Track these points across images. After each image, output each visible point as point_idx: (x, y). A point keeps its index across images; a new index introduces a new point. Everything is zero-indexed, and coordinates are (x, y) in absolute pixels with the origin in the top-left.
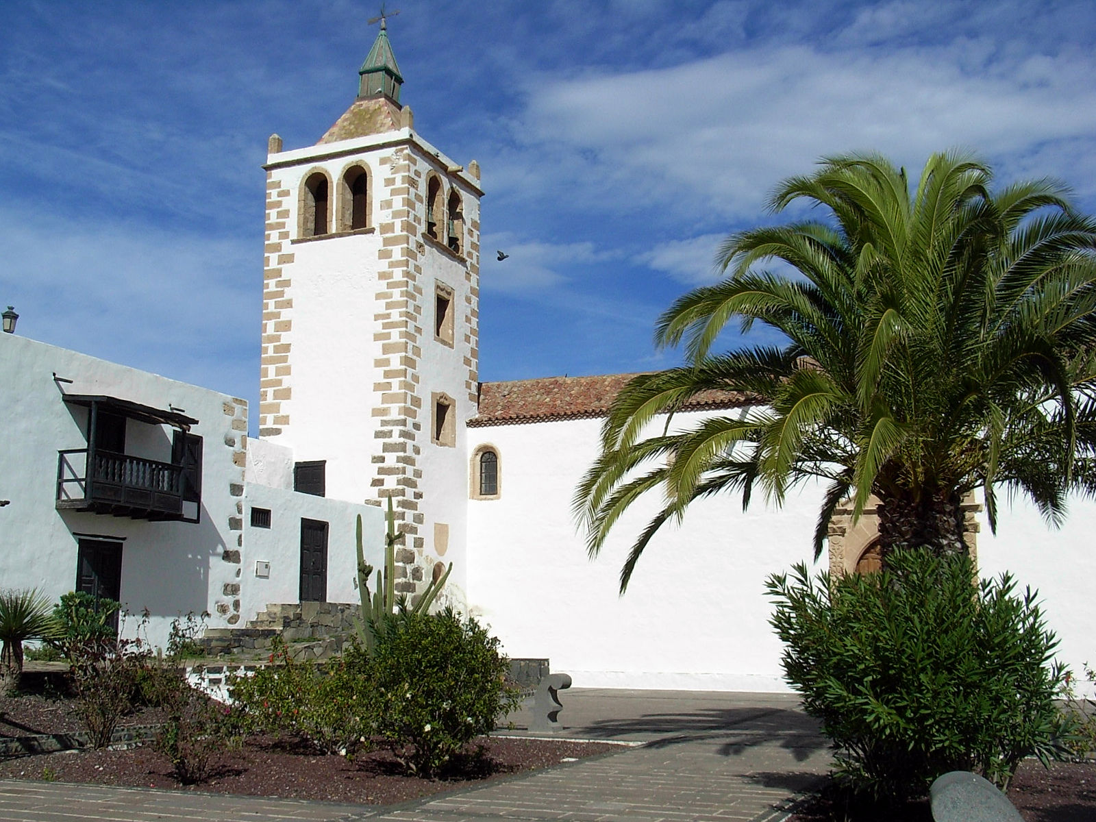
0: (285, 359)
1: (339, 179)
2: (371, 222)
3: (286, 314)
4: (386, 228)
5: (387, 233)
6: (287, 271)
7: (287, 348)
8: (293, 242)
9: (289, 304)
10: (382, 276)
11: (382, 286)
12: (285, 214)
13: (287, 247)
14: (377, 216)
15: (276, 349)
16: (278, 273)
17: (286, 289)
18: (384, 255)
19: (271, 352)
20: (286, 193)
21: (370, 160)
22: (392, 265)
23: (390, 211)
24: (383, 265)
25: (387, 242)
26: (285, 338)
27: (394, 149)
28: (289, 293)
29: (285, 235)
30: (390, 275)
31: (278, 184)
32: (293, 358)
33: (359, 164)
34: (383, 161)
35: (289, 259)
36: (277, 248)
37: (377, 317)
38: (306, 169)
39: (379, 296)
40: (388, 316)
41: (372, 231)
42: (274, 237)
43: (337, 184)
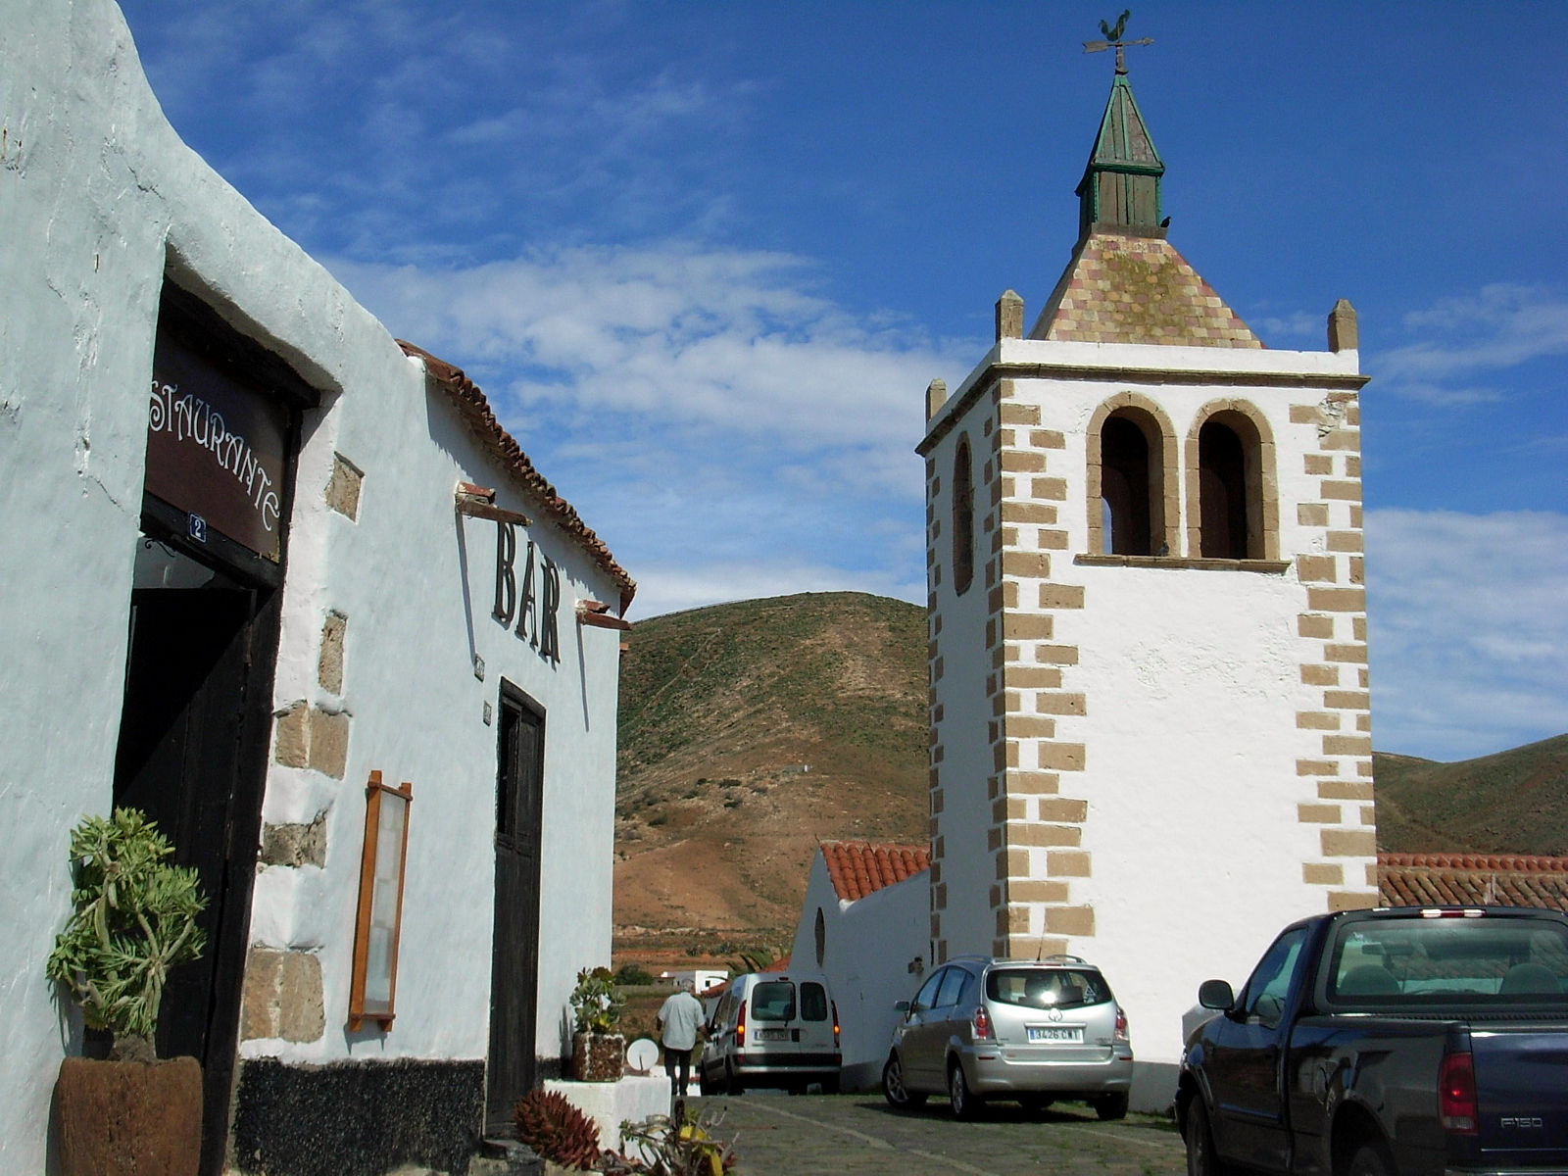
0: (1073, 837)
1: (1190, 434)
2: (1276, 546)
3: (1067, 729)
4: (1312, 568)
5: (1318, 579)
6: (1067, 626)
7: (1076, 810)
8: (1080, 560)
9: (1075, 705)
10: (1311, 675)
11: (1313, 698)
12: (1055, 488)
13: (1063, 569)
14: (1291, 538)
15: (1048, 810)
16: (1044, 627)
17: (1065, 669)
18: (1311, 627)
19: (1032, 815)
20: (1055, 440)
21: (1270, 406)
22: (1333, 653)
23: (1321, 530)
24: (1313, 651)
25: (1317, 599)
26: (1070, 785)
27: (1323, 393)
28: (1072, 680)
29: (1058, 540)
30: (1329, 677)
31: (1032, 415)
32: (1093, 835)
33: (1240, 408)
34: (1299, 415)
35: (1072, 598)
36: (1038, 566)
37: (1304, 768)
38: (1105, 393)
39: (1305, 720)
40: (1331, 768)
41: (1280, 568)
42: (1025, 539)
43: (1187, 442)
